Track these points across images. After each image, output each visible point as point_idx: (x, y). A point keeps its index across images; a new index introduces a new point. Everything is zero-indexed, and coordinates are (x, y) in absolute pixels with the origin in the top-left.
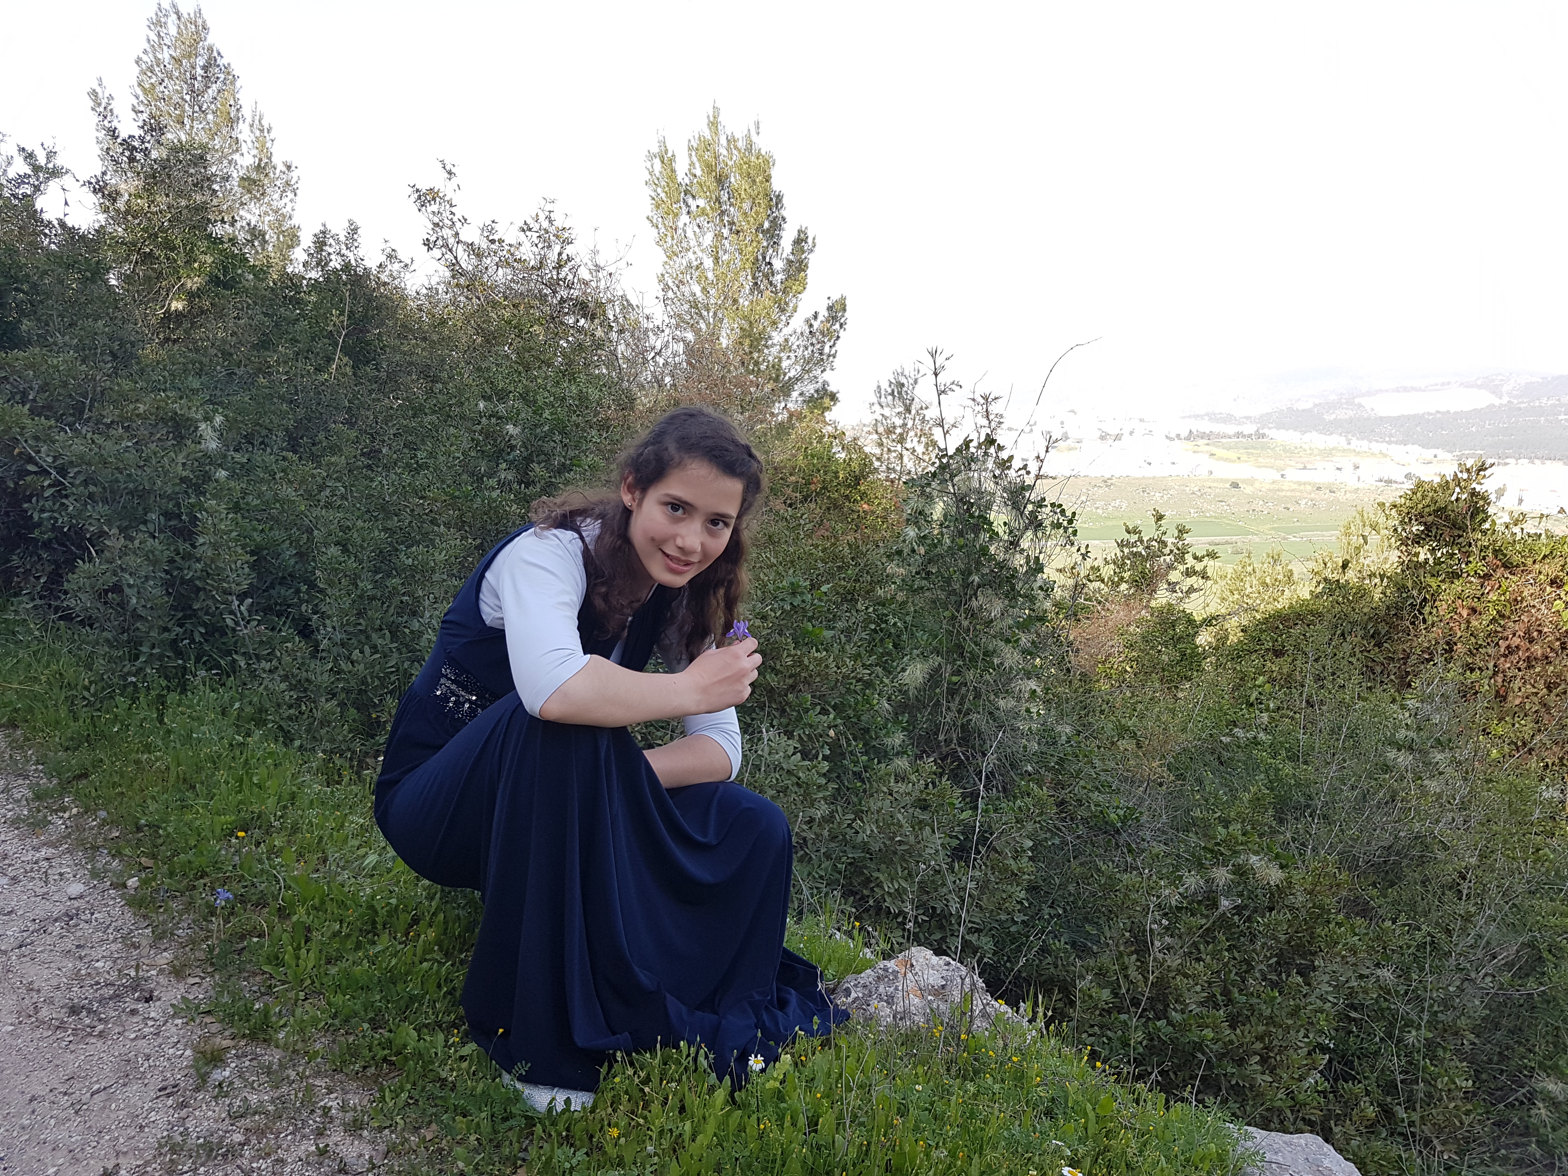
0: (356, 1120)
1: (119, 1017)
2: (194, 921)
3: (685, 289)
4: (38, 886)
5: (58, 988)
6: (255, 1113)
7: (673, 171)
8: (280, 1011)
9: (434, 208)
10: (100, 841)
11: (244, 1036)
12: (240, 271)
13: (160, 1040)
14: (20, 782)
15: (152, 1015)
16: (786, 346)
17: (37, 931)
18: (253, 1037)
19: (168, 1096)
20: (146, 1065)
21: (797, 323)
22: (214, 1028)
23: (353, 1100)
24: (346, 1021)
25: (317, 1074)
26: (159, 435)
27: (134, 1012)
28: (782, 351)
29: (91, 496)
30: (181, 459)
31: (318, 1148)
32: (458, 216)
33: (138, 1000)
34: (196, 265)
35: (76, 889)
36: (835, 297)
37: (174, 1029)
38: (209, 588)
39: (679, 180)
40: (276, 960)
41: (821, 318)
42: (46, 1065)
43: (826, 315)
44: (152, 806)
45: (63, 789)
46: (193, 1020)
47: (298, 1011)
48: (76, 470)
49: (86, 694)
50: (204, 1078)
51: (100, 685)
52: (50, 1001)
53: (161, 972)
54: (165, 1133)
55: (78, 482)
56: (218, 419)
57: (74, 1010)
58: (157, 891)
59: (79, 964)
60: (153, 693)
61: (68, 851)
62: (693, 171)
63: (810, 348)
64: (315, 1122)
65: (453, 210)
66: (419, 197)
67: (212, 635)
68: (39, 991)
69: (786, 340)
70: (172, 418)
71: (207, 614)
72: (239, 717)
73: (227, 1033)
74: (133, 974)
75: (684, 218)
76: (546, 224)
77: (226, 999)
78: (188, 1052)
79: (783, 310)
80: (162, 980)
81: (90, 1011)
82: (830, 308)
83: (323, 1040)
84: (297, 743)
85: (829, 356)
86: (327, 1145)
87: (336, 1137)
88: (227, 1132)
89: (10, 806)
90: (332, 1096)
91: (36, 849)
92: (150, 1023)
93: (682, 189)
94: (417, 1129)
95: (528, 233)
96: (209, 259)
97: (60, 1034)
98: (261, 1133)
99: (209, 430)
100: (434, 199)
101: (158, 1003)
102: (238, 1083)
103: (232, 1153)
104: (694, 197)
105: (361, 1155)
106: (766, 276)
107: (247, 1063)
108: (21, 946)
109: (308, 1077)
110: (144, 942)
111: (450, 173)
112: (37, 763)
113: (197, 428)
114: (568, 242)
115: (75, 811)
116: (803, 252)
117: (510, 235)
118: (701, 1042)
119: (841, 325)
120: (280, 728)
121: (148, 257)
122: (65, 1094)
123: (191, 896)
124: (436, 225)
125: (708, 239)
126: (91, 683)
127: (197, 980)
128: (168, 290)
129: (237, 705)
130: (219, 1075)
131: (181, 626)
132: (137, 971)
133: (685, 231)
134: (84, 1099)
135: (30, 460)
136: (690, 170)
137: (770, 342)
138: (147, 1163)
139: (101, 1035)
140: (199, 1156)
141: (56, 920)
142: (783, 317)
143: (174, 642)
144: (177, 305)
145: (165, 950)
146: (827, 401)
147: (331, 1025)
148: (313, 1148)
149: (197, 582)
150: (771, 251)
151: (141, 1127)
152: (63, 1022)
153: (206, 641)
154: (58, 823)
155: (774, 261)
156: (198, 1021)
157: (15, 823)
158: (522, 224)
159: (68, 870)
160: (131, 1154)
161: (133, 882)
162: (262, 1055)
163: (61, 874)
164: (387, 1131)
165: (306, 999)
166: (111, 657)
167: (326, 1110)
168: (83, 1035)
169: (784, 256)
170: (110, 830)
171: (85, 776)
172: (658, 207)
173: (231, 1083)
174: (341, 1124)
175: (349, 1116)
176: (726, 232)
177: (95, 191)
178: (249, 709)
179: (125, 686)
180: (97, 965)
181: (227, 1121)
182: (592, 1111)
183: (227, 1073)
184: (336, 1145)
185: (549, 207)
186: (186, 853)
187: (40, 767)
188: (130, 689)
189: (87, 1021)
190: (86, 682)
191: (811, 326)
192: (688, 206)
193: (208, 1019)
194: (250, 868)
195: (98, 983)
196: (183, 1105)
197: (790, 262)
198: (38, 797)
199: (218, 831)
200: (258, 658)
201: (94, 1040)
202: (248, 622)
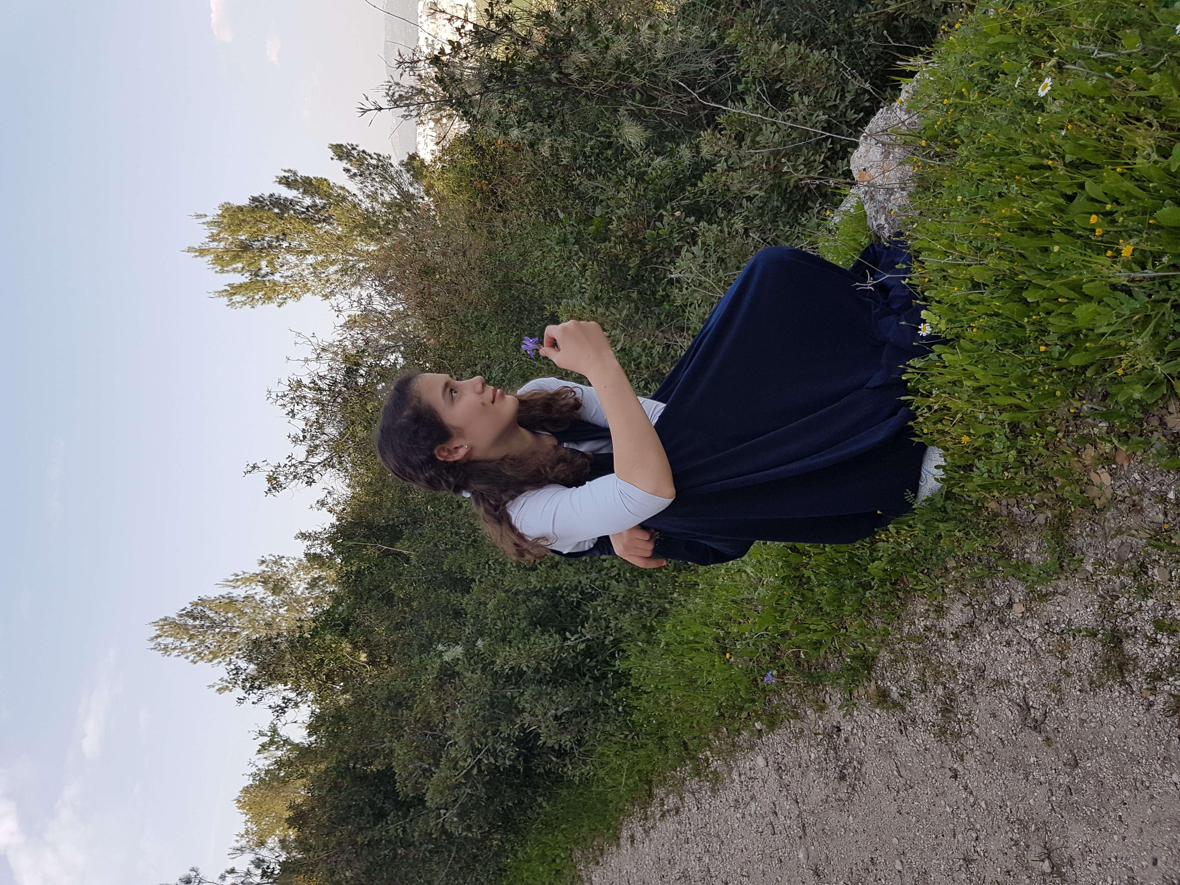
0: (936, 611)
1: (849, 750)
2: (787, 691)
3: (334, 277)
4: (759, 783)
5: (827, 784)
6: (924, 676)
7: (241, 286)
8: (853, 647)
9: (282, 479)
10: (730, 740)
11: (869, 673)
12: (337, 616)
13: (867, 727)
14: (688, 783)
15: (849, 729)
16: (373, 197)
17: (787, 790)
18: (870, 669)
19: (906, 729)
20: (884, 739)
21: (353, 186)
22: (862, 691)
23: (921, 608)
24: (864, 606)
25: (900, 630)
26: (452, 690)
27: (847, 740)
28: (377, 201)
29: (494, 734)
30: (469, 674)
31: (953, 639)
32: (287, 462)
33: (839, 736)
34: (333, 646)
35: (760, 761)
36: (331, 154)
37: (861, 717)
38: (559, 658)
39: (247, 280)
40: (817, 645)
41: (348, 166)
42: (877, 800)
43: (346, 161)
44: (707, 708)
45: (694, 758)
46: (855, 704)
47: (854, 636)
48: (476, 743)
49: (630, 737)
50: (896, 705)
51: (624, 728)
52: (835, 791)
53: (820, 718)
54: (932, 735)
55: (484, 741)
56: (440, 647)
57: (842, 778)
58: (764, 710)
59: (812, 768)
60: (630, 695)
61: (735, 761)
62: (240, 269)
63: (374, 176)
64: (934, 637)
65: (282, 465)
66: (274, 488)
67: (591, 654)
68: (828, 796)
69: (368, 196)
70: (440, 679)
71: (577, 658)
72: (648, 642)
73: (866, 684)
74: (821, 737)
75: (277, 277)
76: (287, 399)
77: (842, 681)
78: (878, 711)
79: (344, 199)
80: (826, 718)
81: (844, 767)
82: (340, 158)
83: (876, 621)
84: (667, 606)
85: (379, 160)
86: (952, 633)
87: (947, 625)
88: (935, 696)
89: (704, 792)
90: (917, 622)
91: (733, 781)
92: (855, 731)
93: (254, 279)
94: (946, 569)
95: (296, 411)
96: (328, 637)
97: (858, 788)
98: (938, 674)
99: (448, 653)
100: (275, 479)
101: (842, 724)
102: (902, 683)
103: (951, 696)
104: (260, 269)
105: (962, 611)
106: (318, 211)
107: (888, 674)
108: (797, 802)
109: (902, 637)
110: (799, 725)
111: (254, 467)
112: (675, 770)
113: (447, 662)
114: (300, 384)
115: (708, 753)
116: (296, 181)
117: (298, 426)
118: (905, 365)
119: (354, 149)
120: (656, 617)
121: (329, 677)
122: (898, 792)
123: (770, 691)
124: (295, 477)
125: (292, 259)
126: (622, 734)
127: (827, 696)
128: (352, 662)
129: (640, 644)
130: (895, 693)
131: (585, 675)
132: (819, 734)
133: (287, 277)
134: (904, 782)
135: (469, 772)
136: (239, 272)
137: (371, 210)
138: (951, 750)
139: (861, 764)
140: (950, 718)
141: (781, 778)
142: (350, 198)
143: (596, 679)
144: (363, 657)
145: (805, 712)
146: (416, 163)
147: (866, 615)
148: (953, 642)
149: (555, 665)
150: (298, 207)
151: (926, 749)
152: (850, 785)
153: (596, 657)
154: (716, 764)
155: (305, 205)
156: (856, 701)
157: (714, 791)
158: (289, 418)
159: (748, 763)
160: (943, 759)
161: (758, 725)
162: (883, 664)
163: (750, 769)
164: (946, 590)
165: (846, 628)
166: (605, 722)
167: (927, 628)
168: (859, 775)
169: (300, 196)
170: (723, 733)
171: (685, 744)
172: (270, 298)
173: (902, 688)
174: (938, 621)
175: (932, 615)
176: (285, 244)
177: (284, 712)
178: (643, 635)
179: (625, 712)
180: (813, 757)
181: (928, 695)
182: (947, 450)
183: (894, 689)
184: (952, 625)
185: (274, 396)
186: (739, 690)
187: (678, 769)
188: (628, 709)
189: (850, 770)
190: (622, 736)
191: (355, 175)
192: (267, 274)
193: (856, 694)
194: (752, 652)
195: (825, 759)
196: (914, 721)
197: (305, 192)
198: (698, 774)
199: (724, 667)
200: (607, 627)
201: (864, 770)
202: (582, 634)
